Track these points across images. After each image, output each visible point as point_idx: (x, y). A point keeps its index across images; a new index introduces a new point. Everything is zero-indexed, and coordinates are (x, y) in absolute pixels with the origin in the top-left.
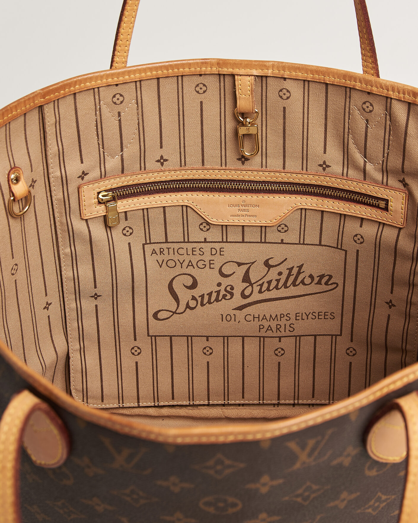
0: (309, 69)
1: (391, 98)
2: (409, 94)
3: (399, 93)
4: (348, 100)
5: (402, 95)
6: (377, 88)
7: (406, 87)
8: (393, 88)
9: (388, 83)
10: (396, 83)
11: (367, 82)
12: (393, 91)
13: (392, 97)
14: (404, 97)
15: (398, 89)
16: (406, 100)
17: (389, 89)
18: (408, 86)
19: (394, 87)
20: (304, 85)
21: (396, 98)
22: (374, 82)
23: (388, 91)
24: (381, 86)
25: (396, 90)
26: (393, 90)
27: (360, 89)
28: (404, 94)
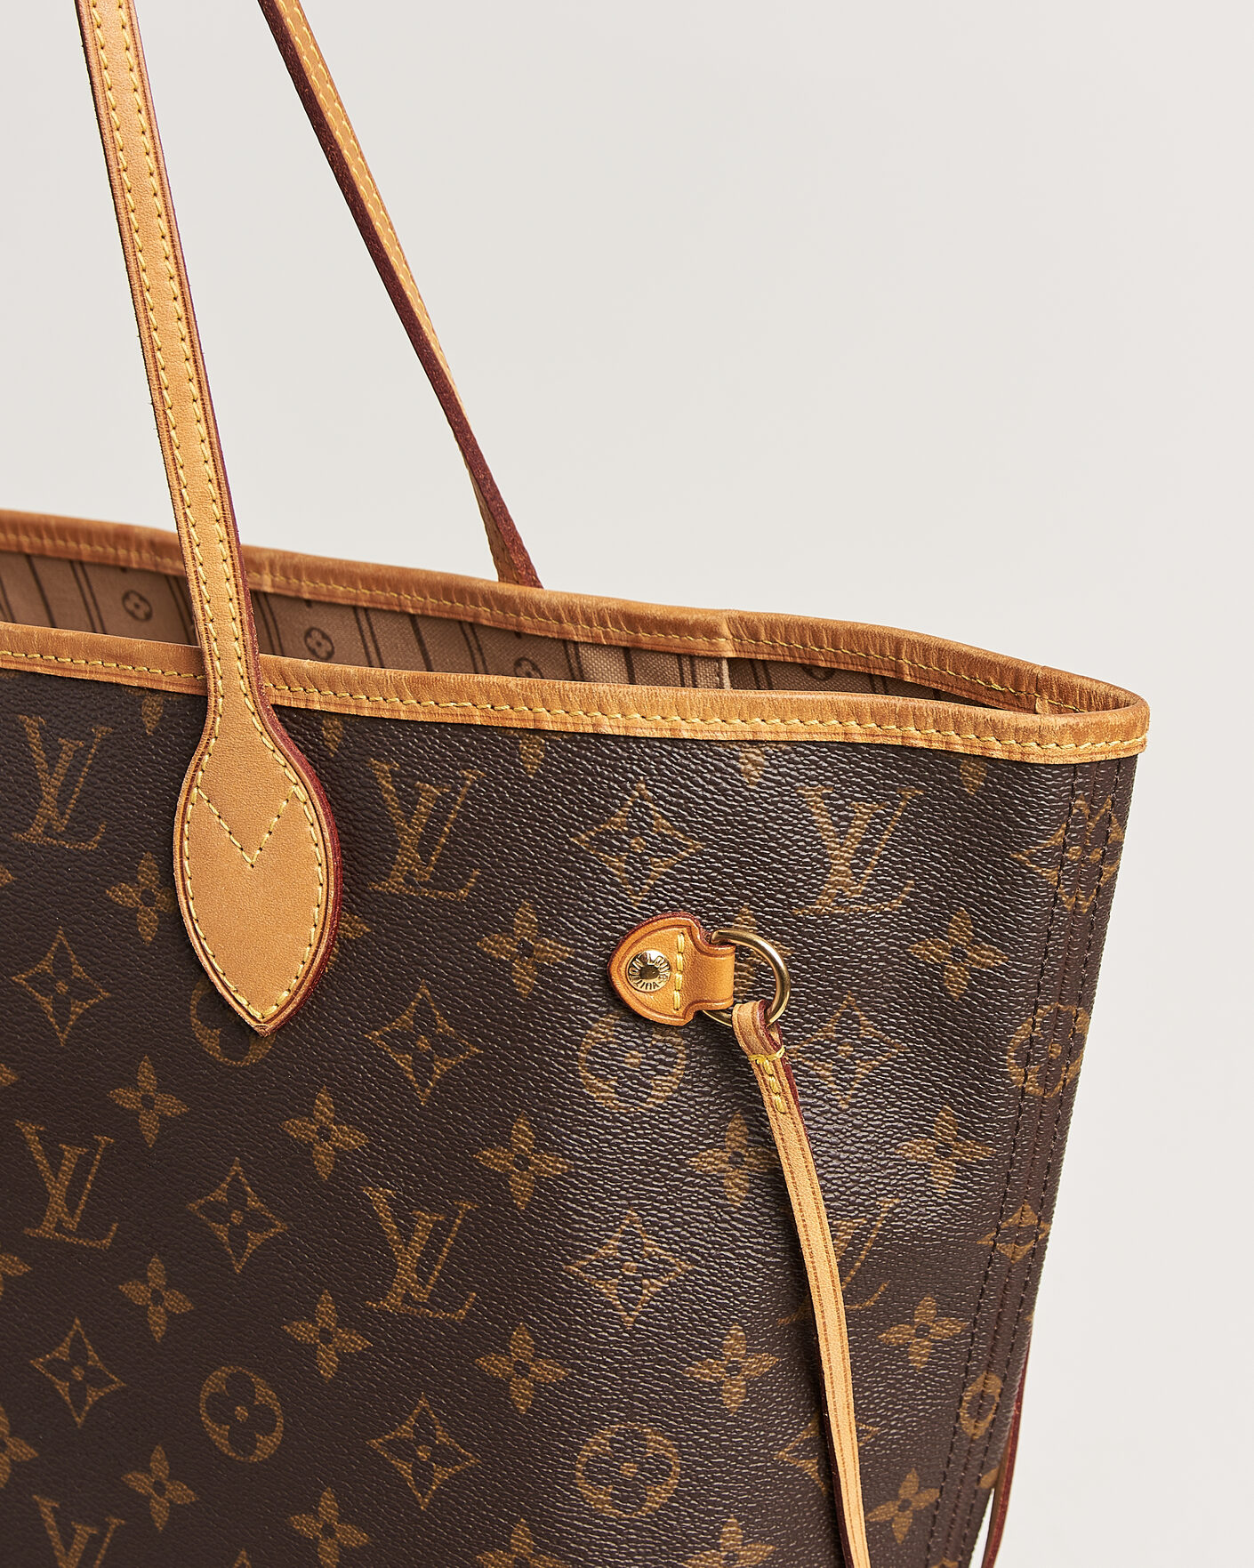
0: (357, 574)
1: (576, 643)
2: (616, 623)
3: (589, 622)
4: (477, 656)
5: (599, 630)
6: (532, 617)
7: (604, 605)
8: (569, 611)
9: (555, 601)
10: (576, 595)
11: (504, 602)
12: (574, 620)
13: (576, 638)
14: (606, 634)
15: (584, 613)
16: (614, 643)
17: (560, 615)
18: (609, 599)
19: (571, 611)
20: (358, 621)
21: (586, 639)
22: (518, 601)
23: (560, 621)
24: (537, 610)
25: (580, 616)
26: (572, 618)
27: (491, 624)
28: (603, 624)
